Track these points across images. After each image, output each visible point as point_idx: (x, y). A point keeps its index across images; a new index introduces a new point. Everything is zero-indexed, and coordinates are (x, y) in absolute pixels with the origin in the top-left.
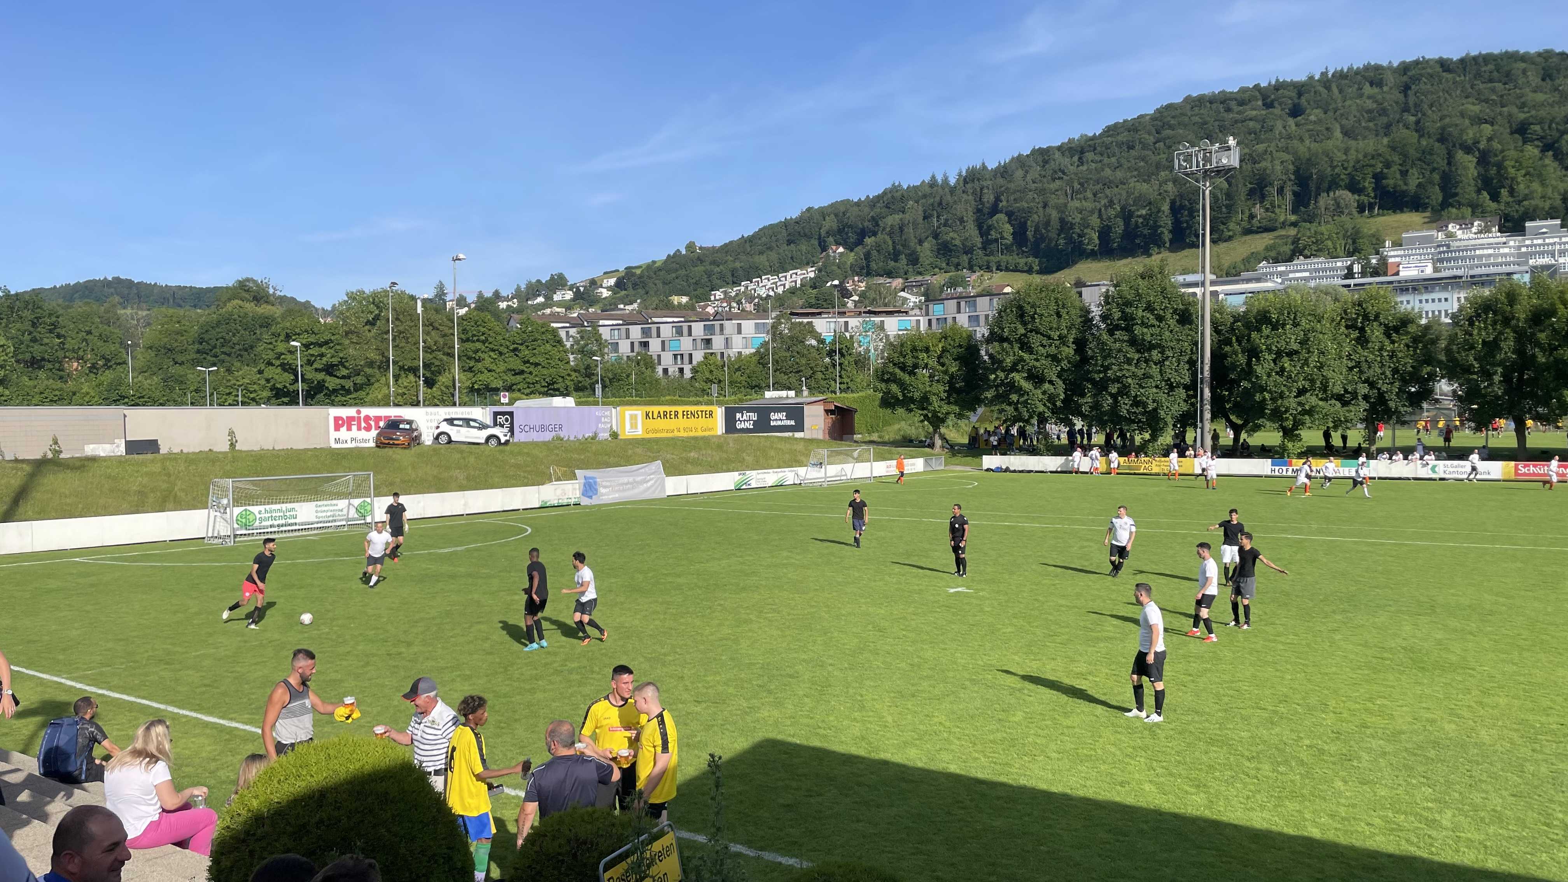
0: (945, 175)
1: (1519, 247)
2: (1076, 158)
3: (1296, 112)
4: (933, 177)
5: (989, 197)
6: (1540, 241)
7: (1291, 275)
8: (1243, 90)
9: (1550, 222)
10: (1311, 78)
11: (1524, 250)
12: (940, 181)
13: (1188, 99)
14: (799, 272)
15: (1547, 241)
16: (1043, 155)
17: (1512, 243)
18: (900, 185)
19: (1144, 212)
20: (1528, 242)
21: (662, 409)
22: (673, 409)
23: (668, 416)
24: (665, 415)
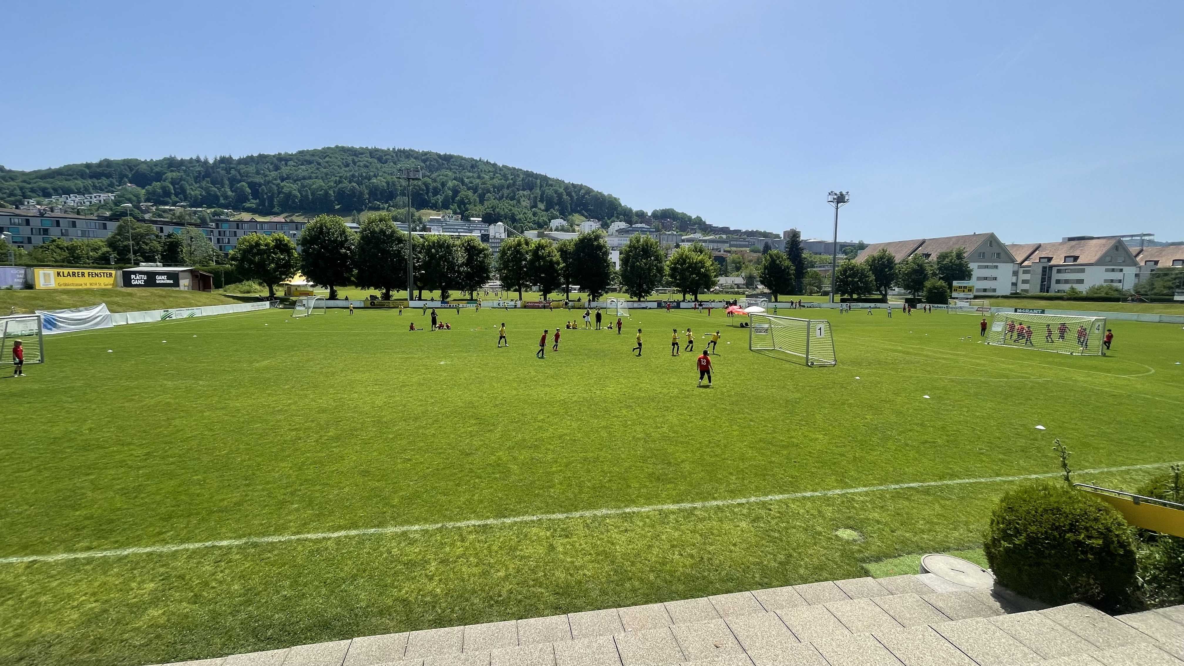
0: (206, 157)
1: (469, 227)
2: (283, 162)
3: (384, 161)
5: (233, 172)
8: (361, 149)
9: (478, 219)
10: (389, 150)
12: (204, 160)
13: (337, 147)
14: (101, 195)
16: (265, 158)
18: (175, 157)
21: (71, 271)
22: (81, 271)
23: (76, 275)
24: (74, 274)
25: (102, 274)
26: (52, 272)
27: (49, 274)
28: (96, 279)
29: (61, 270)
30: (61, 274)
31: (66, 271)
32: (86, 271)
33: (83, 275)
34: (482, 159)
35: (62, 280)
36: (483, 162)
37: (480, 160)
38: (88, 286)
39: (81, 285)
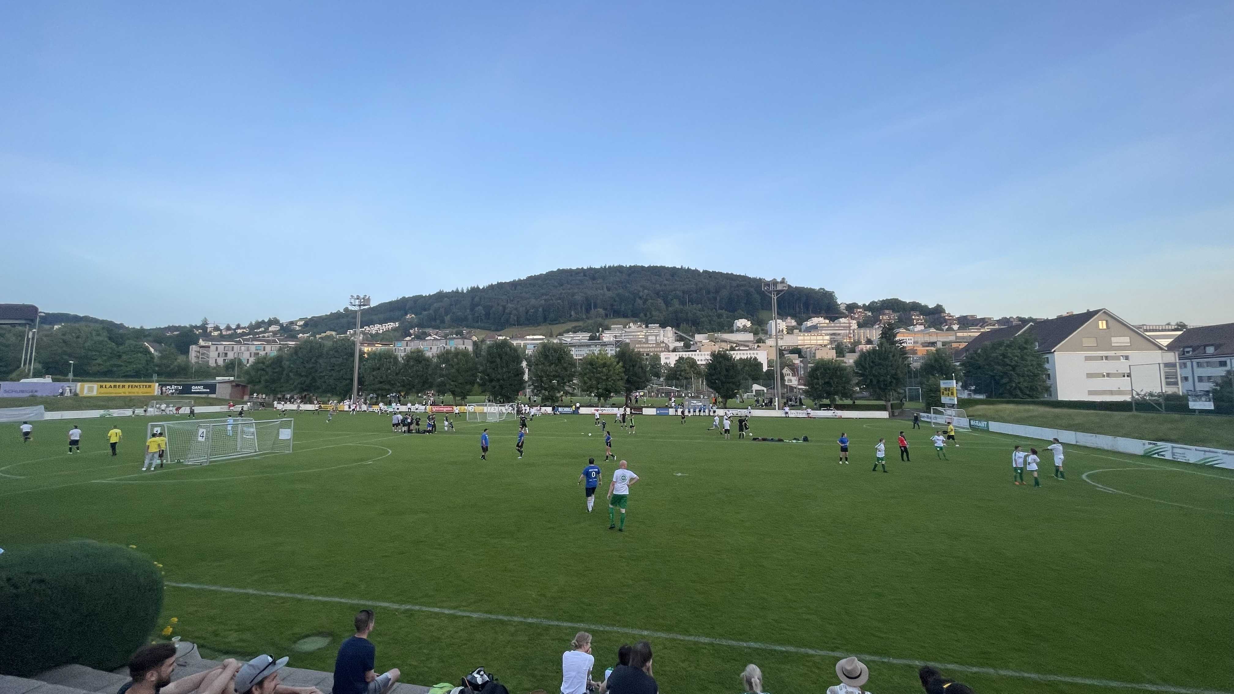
0: (462, 288)
1: (646, 333)
2: (514, 288)
3: (594, 279)
4: (457, 289)
5: (477, 299)
6: (652, 331)
7: (574, 338)
8: (578, 269)
9: (656, 325)
10: (602, 267)
11: (647, 334)
12: (460, 291)
13: (559, 270)
14: (392, 324)
15: (655, 331)
16: (500, 285)
17: (644, 331)
18: (443, 291)
19: (532, 311)
20: (649, 331)
21: (112, 384)
22: (121, 384)
23: (117, 387)
24: (115, 386)
25: (142, 386)
26: (95, 386)
27: (92, 387)
28: (136, 390)
29: (104, 384)
30: (104, 386)
31: (108, 384)
32: (127, 384)
33: (123, 386)
34: (684, 266)
35: (103, 390)
36: (685, 269)
37: (682, 268)
38: (127, 394)
39: (121, 393)
